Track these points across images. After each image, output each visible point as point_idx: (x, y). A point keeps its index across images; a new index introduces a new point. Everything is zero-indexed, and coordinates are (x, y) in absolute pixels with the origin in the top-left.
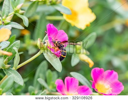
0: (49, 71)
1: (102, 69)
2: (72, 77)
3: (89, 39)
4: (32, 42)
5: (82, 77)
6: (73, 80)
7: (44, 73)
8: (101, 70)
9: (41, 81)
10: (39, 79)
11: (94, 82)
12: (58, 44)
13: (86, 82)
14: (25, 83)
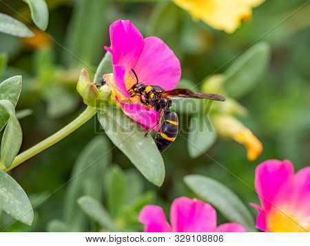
0: (116, 170)
1: (287, 162)
2: (195, 200)
3: (247, 65)
4: (59, 75)
5: (224, 190)
6: (197, 210)
7: (99, 178)
8: (283, 167)
9: (90, 205)
10: (81, 201)
11: (263, 207)
12: (152, 95)
13: (236, 208)
14: (38, 210)
